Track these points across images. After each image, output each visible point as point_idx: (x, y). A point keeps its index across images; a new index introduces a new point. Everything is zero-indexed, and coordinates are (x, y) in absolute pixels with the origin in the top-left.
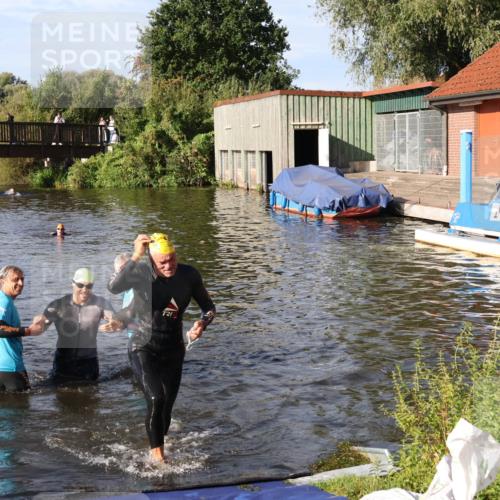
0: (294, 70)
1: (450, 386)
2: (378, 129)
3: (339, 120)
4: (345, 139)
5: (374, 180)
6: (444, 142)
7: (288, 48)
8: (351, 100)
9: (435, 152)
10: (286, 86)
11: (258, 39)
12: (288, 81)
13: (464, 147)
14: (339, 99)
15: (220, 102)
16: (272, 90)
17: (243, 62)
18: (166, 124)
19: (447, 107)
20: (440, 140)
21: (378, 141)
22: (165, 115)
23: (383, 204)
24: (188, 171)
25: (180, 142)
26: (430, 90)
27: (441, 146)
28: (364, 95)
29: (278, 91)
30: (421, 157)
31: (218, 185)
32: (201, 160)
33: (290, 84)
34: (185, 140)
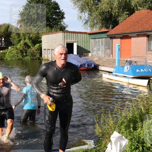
0: (66, 25)
1: (112, 121)
2: (92, 43)
3: (80, 40)
4: (82, 46)
5: (90, 59)
6: (111, 48)
7: (65, 18)
8: (84, 34)
9: (108, 51)
10: (64, 30)
11: (56, 15)
12: (65, 28)
13: (117, 49)
14: (80, 34)
15: (44, 34)
16: (60, 31)
17: (51, 22)
18: (27, 41)
19: (112, 37)
20: (110, 47)
21: (92, 47)
22: (27, 38)
24: (34, 55)
25: (31, 46)
26: (107, 32)
27: (110, 49)
28: (87, 33)
29: (62, 31)
30: (104, 52)
31: (43, 60)
32: (38, 52)
33: (65, 29)
34: (33, 46)
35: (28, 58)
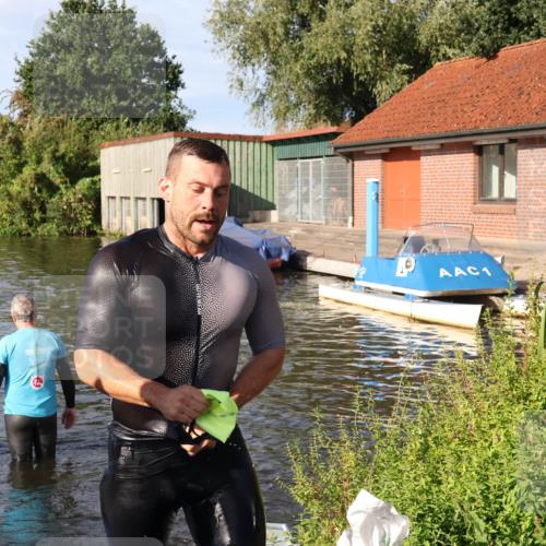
0: (190, 111)
1: (352, 454)
2: (280, 176)
3: (238, 165)
4: (244, 187)
5: (275, 231)
6: (350, 191)
7: (183, 86)
8: (251, 144)
9: (340, 203)
10: (180, 128)
12: (183, 122)
13: (371, 197)
14: (238, 143)
15: (107, 143)
16: (165, 131)
18: (47, 167)
19: (353, 154)
20: (346, 188)
21: (280, 188)
22: (46, 156)
23: (285, 257)
24: (70, 218)
25: (62, 186)
26: (335, 135)
27: (346, 195)
28: (265, 139)
29: (172, 133)
30: (326, 207)
31: (103, 235)
32: (86, 207)
33: (184, 125)
34: (68, 185)
35: (50, 229)
